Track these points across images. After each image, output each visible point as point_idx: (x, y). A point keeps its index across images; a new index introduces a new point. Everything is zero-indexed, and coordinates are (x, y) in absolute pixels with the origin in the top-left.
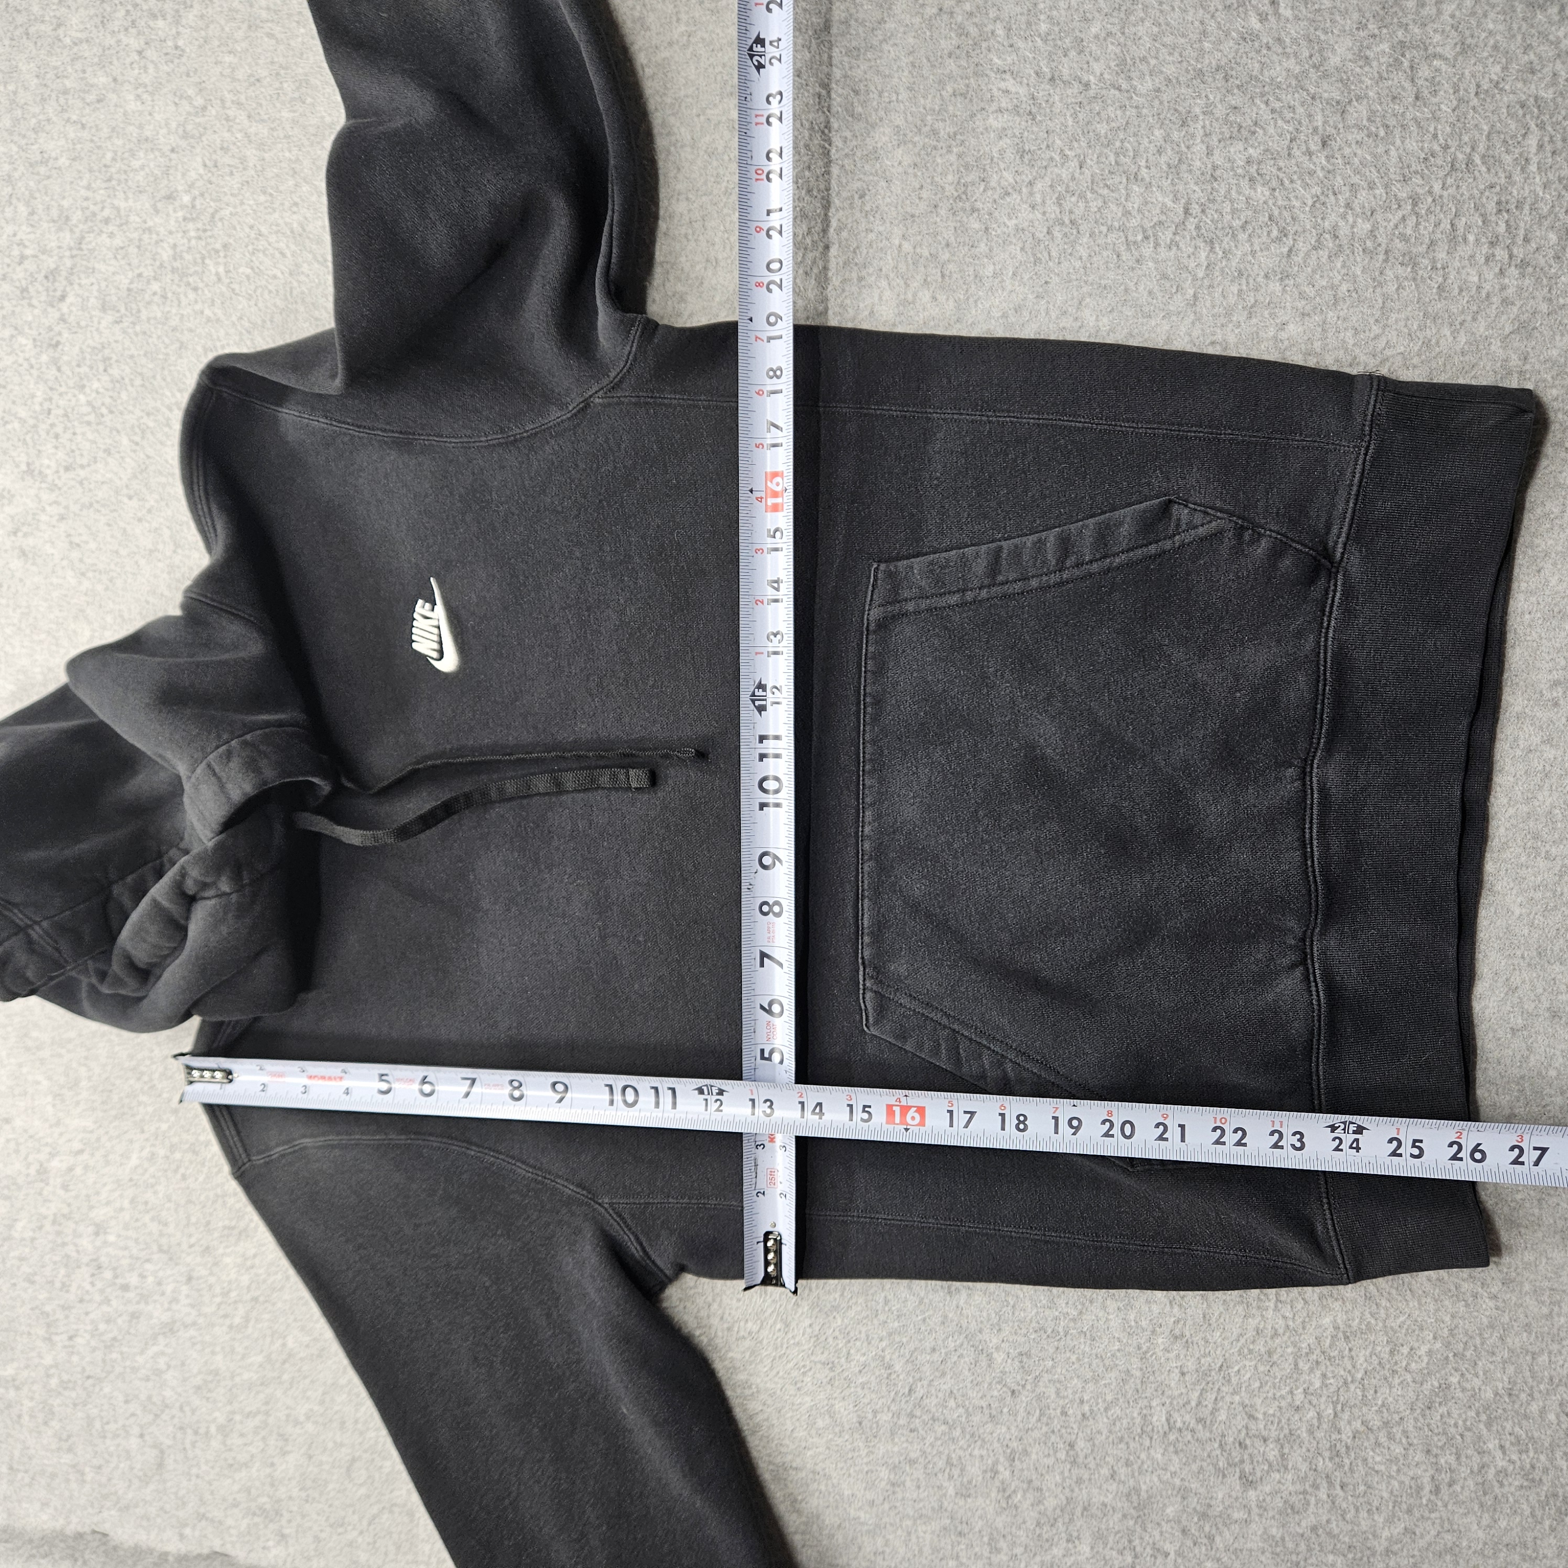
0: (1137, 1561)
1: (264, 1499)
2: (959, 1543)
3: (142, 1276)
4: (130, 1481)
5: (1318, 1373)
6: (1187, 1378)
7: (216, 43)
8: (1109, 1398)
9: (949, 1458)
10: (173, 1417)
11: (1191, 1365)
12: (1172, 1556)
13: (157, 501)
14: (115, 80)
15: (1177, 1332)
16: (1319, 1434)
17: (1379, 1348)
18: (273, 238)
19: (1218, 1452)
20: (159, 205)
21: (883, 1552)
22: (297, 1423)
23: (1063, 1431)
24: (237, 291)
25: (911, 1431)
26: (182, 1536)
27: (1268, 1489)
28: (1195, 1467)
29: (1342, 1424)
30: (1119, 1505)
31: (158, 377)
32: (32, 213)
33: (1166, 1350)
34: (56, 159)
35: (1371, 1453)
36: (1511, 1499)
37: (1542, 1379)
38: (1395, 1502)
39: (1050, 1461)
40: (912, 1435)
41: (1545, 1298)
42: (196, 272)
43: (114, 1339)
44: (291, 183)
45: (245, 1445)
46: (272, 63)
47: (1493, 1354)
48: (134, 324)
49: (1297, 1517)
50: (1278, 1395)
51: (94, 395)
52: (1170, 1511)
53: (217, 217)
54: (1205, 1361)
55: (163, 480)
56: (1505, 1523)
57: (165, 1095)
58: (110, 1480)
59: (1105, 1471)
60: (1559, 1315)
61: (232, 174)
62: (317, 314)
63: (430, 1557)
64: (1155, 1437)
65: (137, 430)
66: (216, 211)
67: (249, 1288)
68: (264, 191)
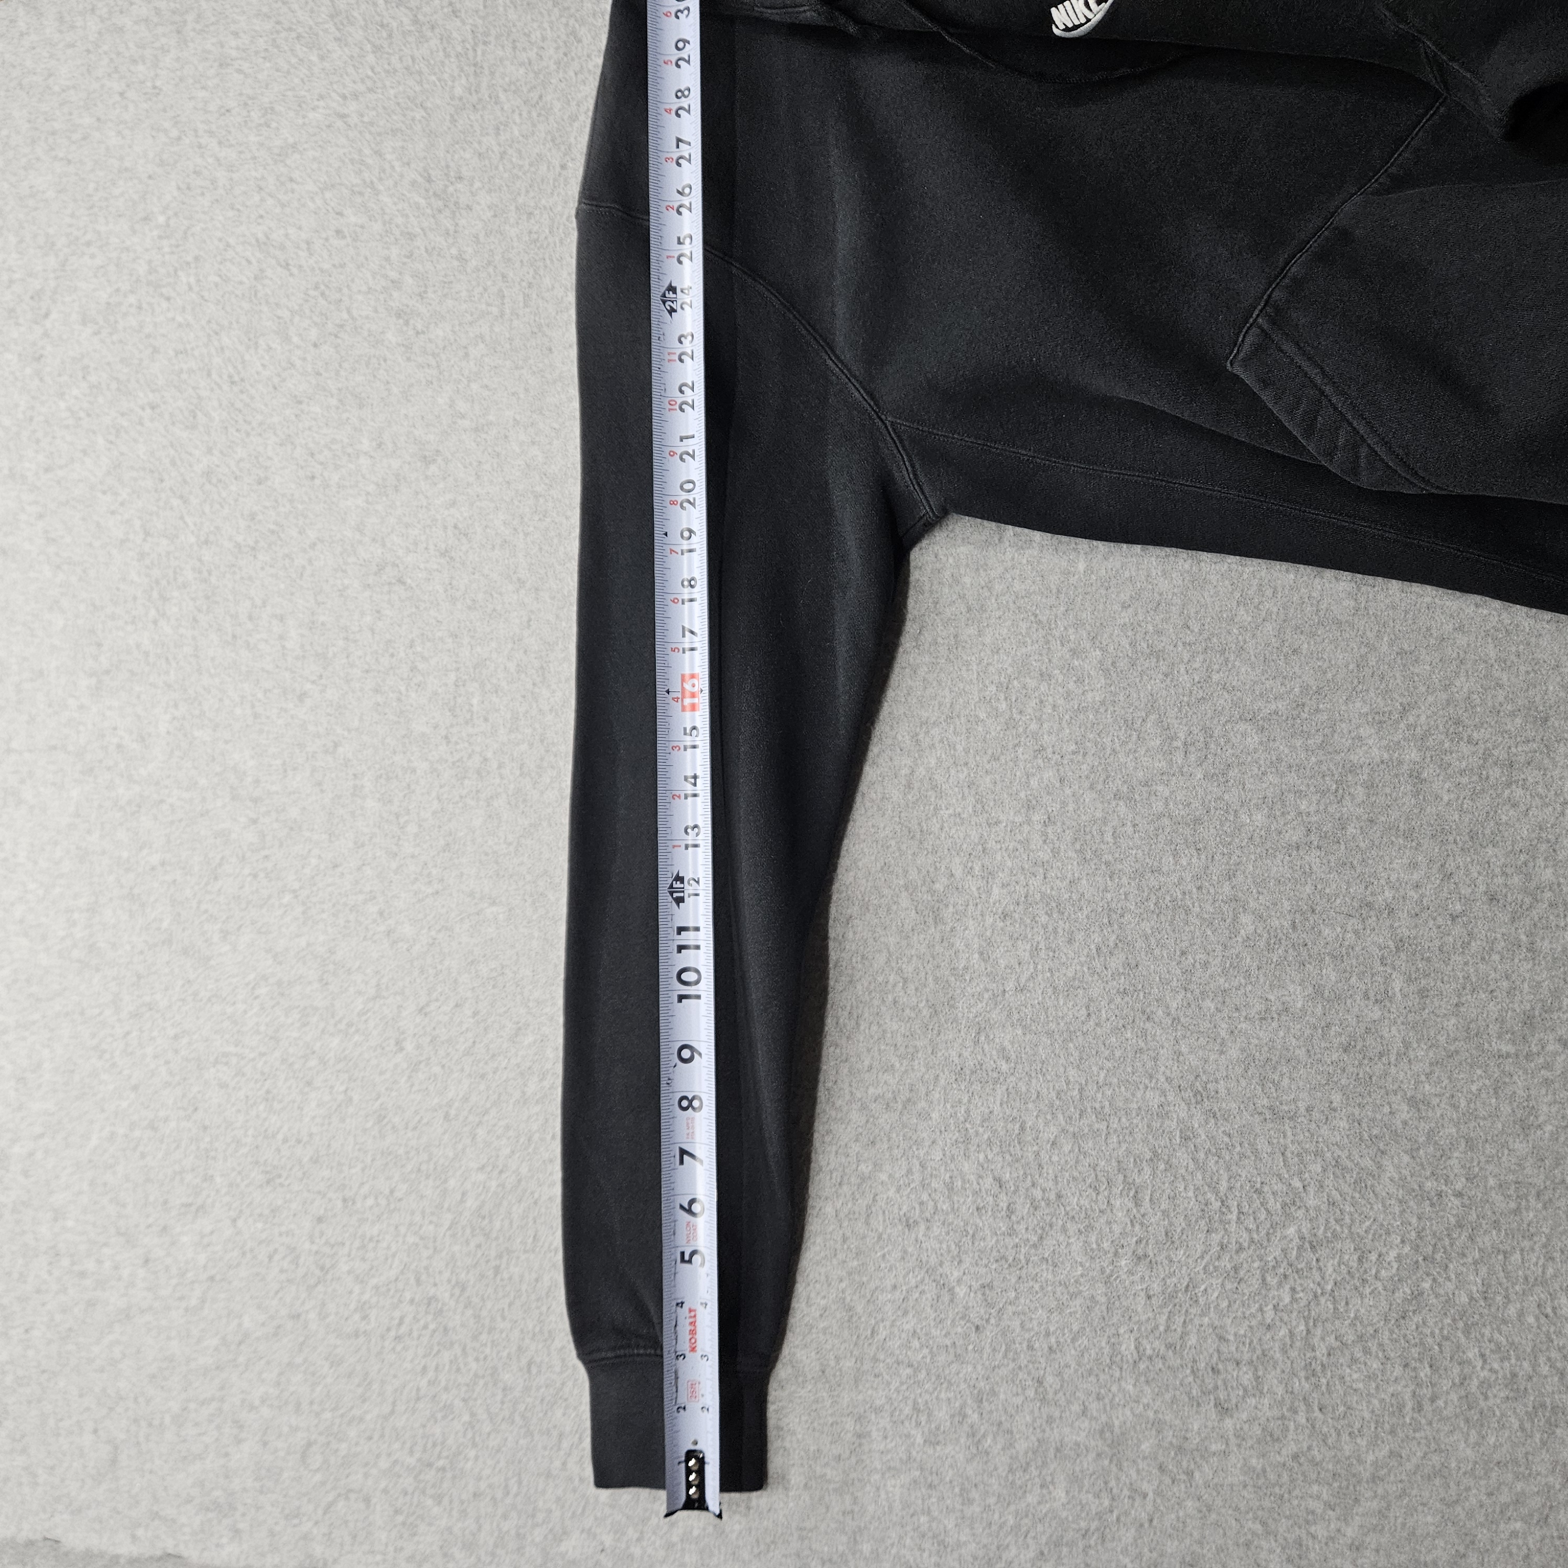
0: (1115, 1504)
1: (217, 1493)
2: (930, 1497)
3: (99, 1262)
4: (83, 1480)
5: (1287, 1287)
6: (1154, 1300)
7: (191, 81)
8: (1075, 1327)
9: (915, 1403)
10: (127, 1410)
11: (1156, 1287)
12: (1151, 1495)
13: (129, 495)
14: (99, 119)
15: (1140, 1252)
16: (1293, 1354)
17: (1347, 1257)
18: (240, 248)
19: (1191, 1379)
20: (137, 227)
21: (852, 1512)
22: (252, 1408)
23: (1031, 1366)
24: (207, 297)
25: (875, 1376)
26: (134, 1538)
27: (1244, 1416)
28: (1168, 1397)
29: (1316, 1341)
30: (1093, 1443)
31: (133, 380)
32: (21, 241)
33: (1130, 1273)
34: (44, 192)
35: (1348, 1371)
36: (1498, 1413)
37: (1517, 1278)
38: (1377, 1422)
39: (1019, 1400)
40: (877, 1380)
41: (1511, 1192)
42: (169, 283)
43: (70, 1329)
44: (257, 198)
45: (200, 1435)
46: (241, 94)
47: (1464, 1255)
48: (111, 334)
49: (1277, 1446)
50: (1248, 1313)
51: (73, 401)
52: (1145, 1447)
53: (189, 234)
54: (1171, 1281)
55: (135, 474)
56: (1493, 1439)
57: (125, 1072)
58: (63, 1481)
59: (1076, 1408)
60: (1528, 1209)
61: (203, 194)
62: (279, 313)
63: (387, 1545)
64: (1125, 1367)
65: (112, 430)
66: (189, 228)
67: (205, 1267)
68: (232, 207)
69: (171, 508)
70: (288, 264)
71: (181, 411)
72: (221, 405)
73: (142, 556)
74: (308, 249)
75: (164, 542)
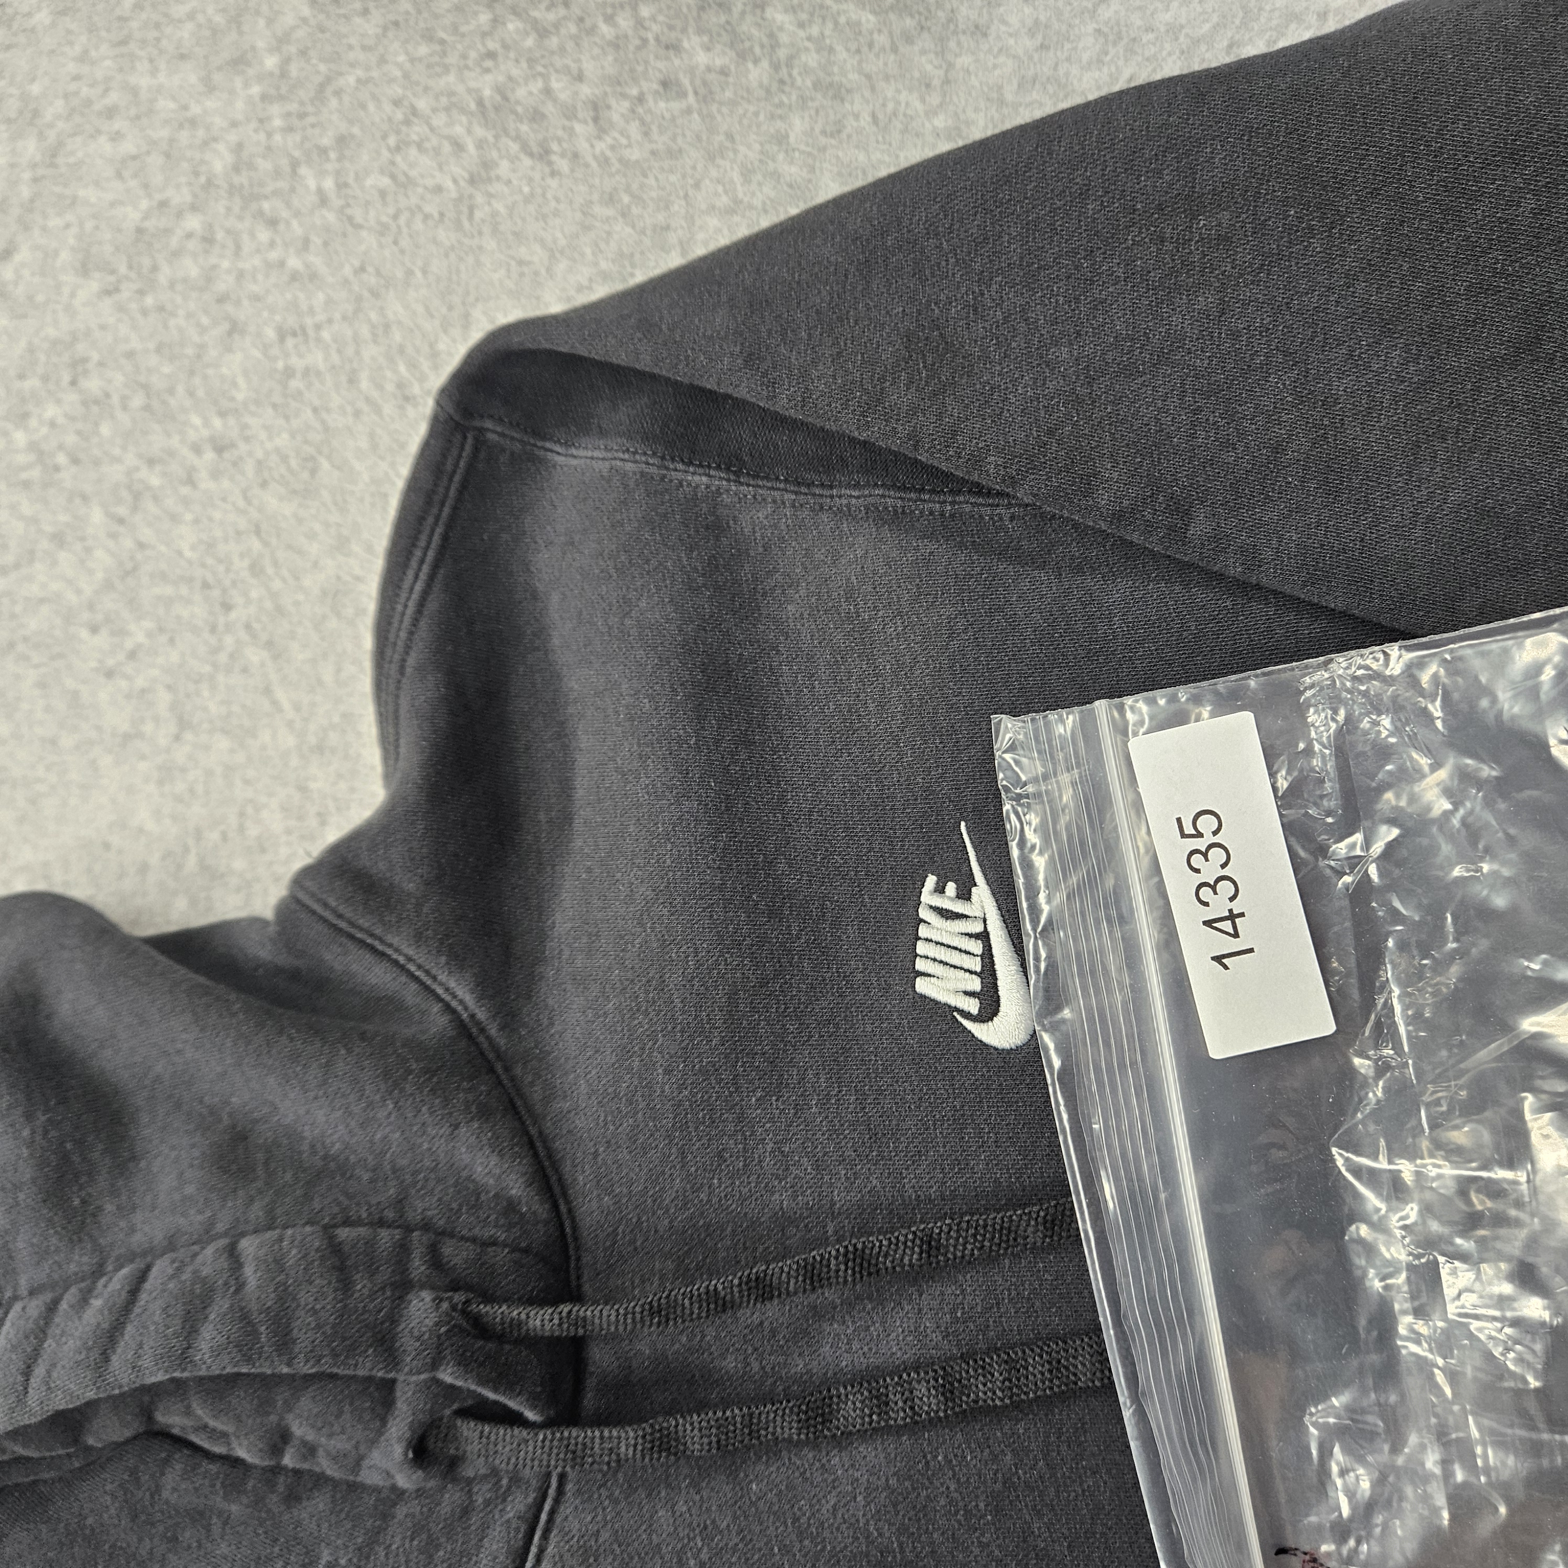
13: (149, 635)
18: (439, 120)
20: (217, 77)
24: (359, 220)
31: (180, 389)
34: (29, 15)
42: (275, 193)
48: (141, 292)
51: (44, 430)
53: (329, 90)
55: (169, 590)
62: (523, 252)
65: (125, 494)
66: (329, 80)
68: (428, 36)
69: (245, 670)
70: (547, 152)
71: (283, 457)
72: (374, 447)
73: (167, 773)
74: (596, 120)
75: (223, 743)
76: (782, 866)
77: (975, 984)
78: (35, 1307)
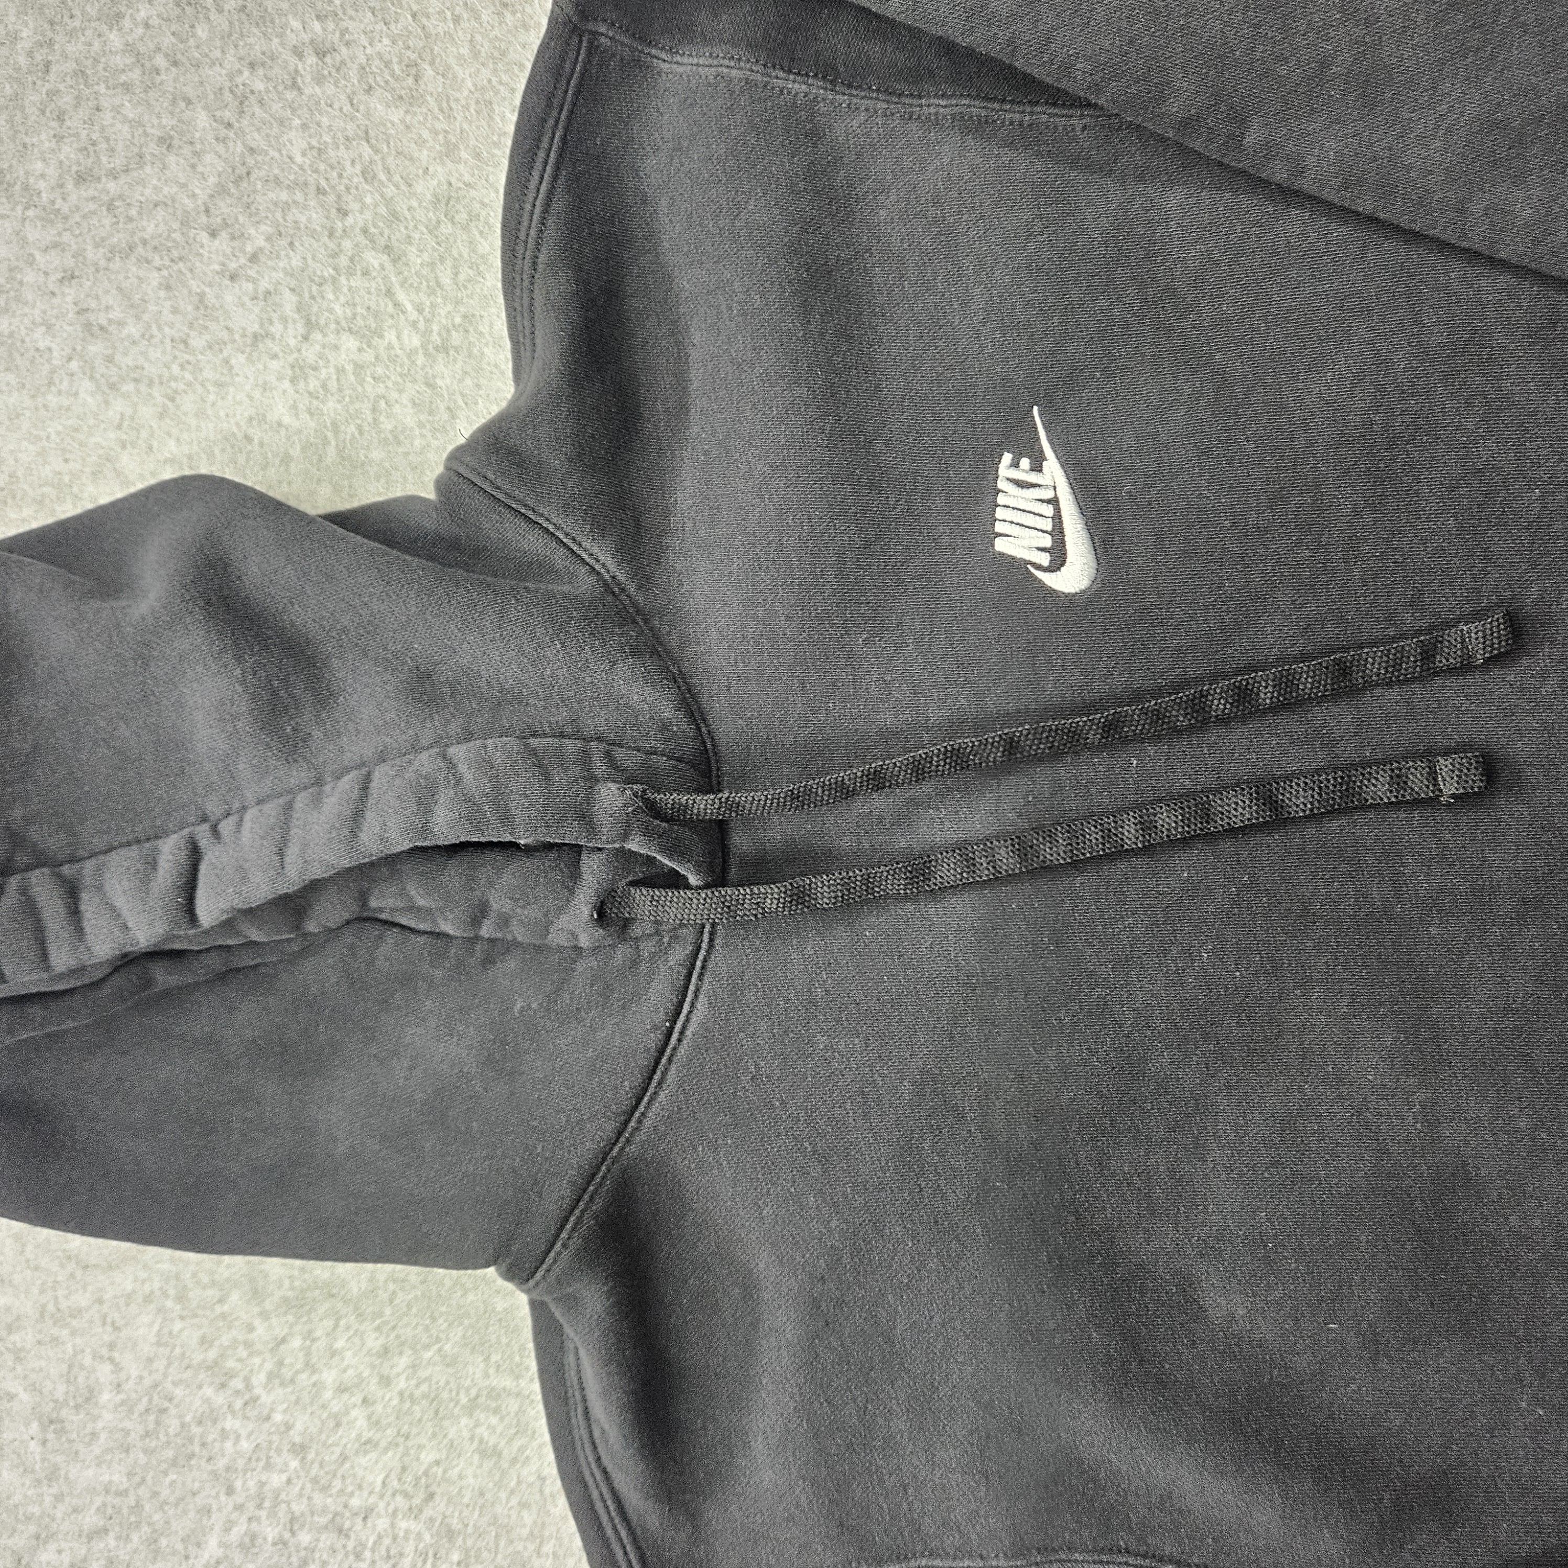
13: (269, 239)
51: (140, 31)
55: (284, 196)
57: (278, 1417)
65: (228, 96)
69: (366, 273)
71: (388, 64)
72: (476, 54)
73: (299, 372)
75: (350, 343)
76: (879, 447)
77: (1047, 541)
78: (272, 809)
